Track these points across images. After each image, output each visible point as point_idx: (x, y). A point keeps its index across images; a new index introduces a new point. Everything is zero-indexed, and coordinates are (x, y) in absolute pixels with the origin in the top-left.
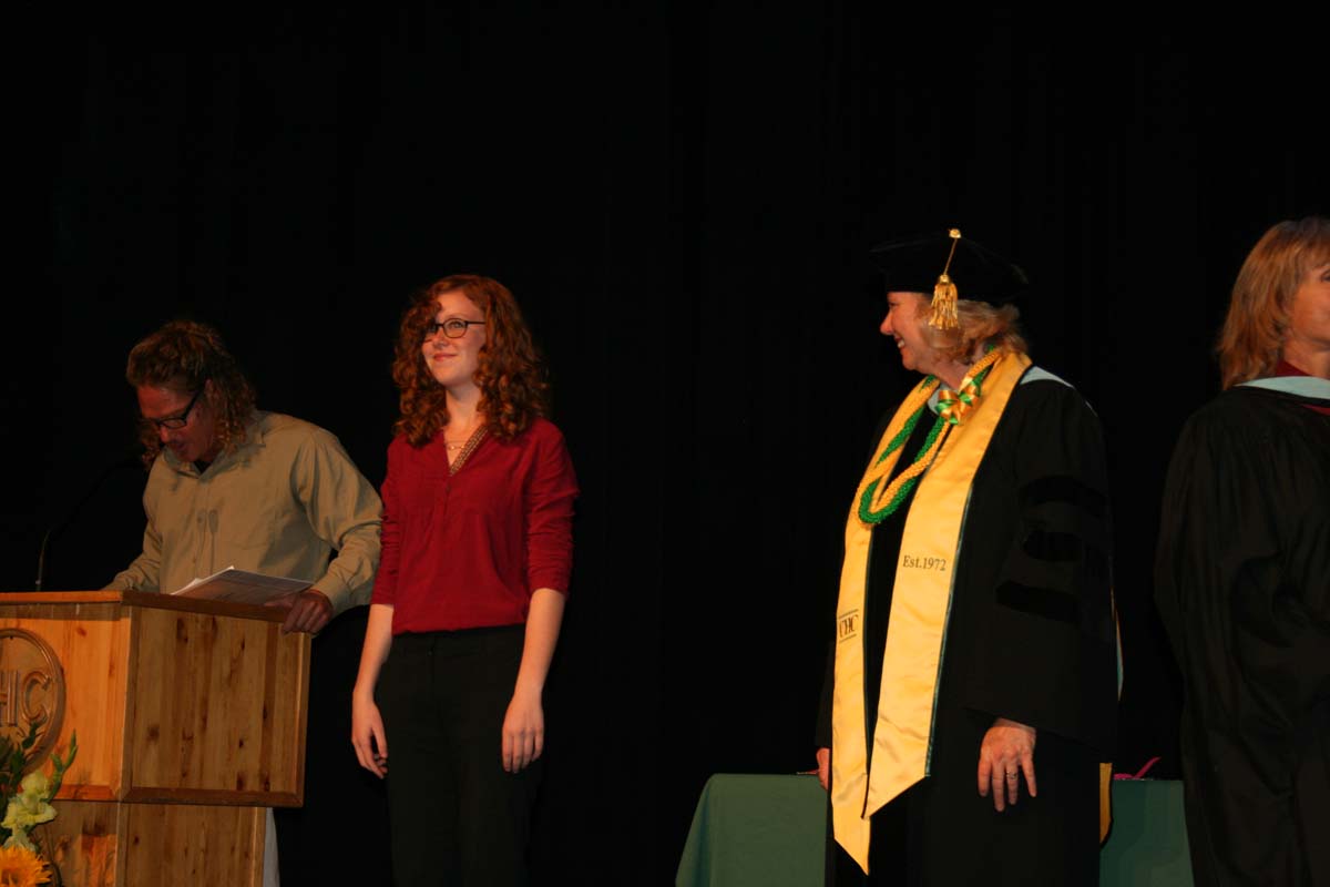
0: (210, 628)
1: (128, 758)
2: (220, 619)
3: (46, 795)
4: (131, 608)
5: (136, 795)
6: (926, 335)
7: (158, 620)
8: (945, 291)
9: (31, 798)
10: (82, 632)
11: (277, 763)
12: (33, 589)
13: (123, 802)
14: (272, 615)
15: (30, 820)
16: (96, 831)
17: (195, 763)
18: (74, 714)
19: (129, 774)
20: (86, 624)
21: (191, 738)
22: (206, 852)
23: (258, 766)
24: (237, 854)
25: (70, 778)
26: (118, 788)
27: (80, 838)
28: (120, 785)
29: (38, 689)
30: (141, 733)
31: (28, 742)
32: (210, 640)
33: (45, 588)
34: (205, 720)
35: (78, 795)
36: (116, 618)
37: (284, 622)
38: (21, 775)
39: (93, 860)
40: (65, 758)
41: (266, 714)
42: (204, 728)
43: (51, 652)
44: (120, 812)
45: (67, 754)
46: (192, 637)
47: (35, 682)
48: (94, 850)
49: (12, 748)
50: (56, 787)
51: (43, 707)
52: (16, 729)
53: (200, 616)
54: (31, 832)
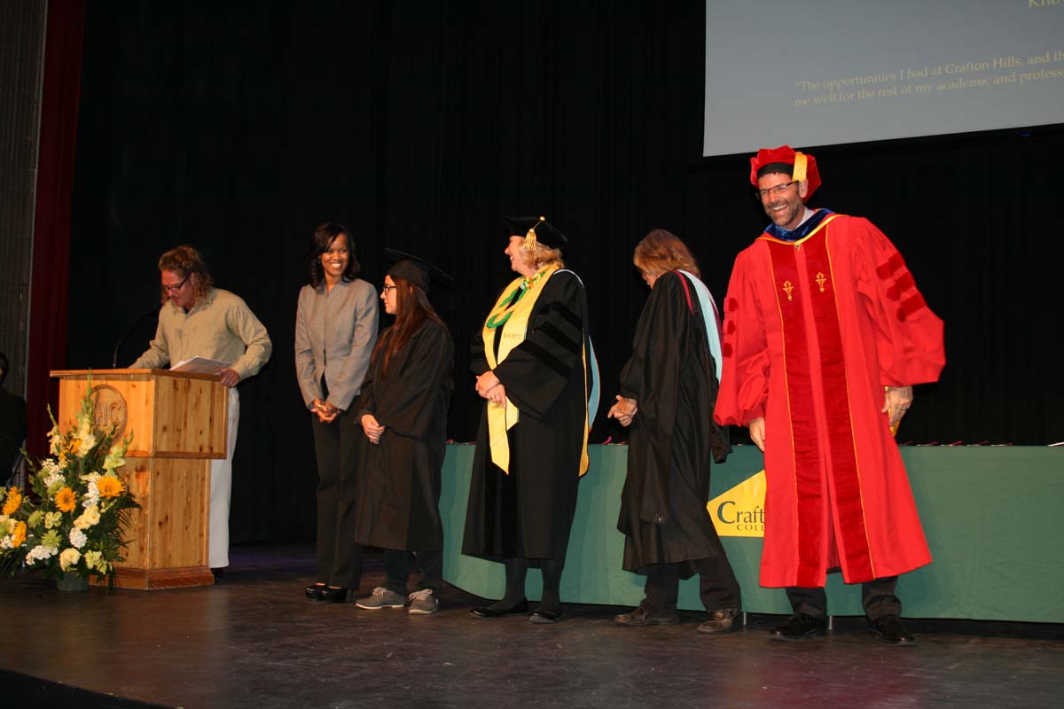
0: (187, 385)
1: (155, 440)
2: (191, 380)
3: (121, 455)
4: (154, 376)
5: (158, 455)
6: (521, 254)
7: (166, 381)
8: (531, 236)
9: (115, 456)
10: (134, 386)
11: (216, 441)
12: (112, 368)
13: (154, 457)
14: (213, 378)
15: (115, 465)
16: (141, 470)
17: (182, 441)
18: (131, 421)
19: (155, 446)
20: (135, 383)
21: (179, 431)
22: (186, 478)
23: (208, 442)
24: (200, 479)
25: (130, 448)
26: (151, 452)
27: (134, 473)
28: (151, 451)
29: (115, 410)
30: (160, 429)
31: (113, 433)
32: (187, 389)
33: (117, 367)
34: (186, 423)
35: (134, 454)
36: (148, 380)
37: (220, 381)
38: (110, 447)
39: (140, 482)
40: (128, 441)
41: (211, 420)
42: (185, 426)
43: (121, 395)
44: (151, 461)
45: (129, 438)
46: (180, 388)
47: (114, 407)
48: (141, 477)
49: (105, 435)
50: (125, 452)
51: (118, 419)
52: (106, 427)
53: (184, 379)
54: (115, 470)
